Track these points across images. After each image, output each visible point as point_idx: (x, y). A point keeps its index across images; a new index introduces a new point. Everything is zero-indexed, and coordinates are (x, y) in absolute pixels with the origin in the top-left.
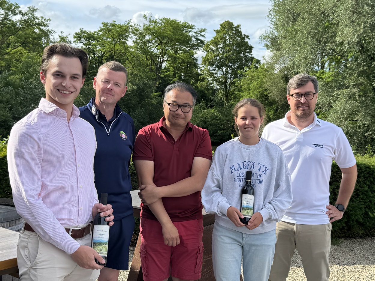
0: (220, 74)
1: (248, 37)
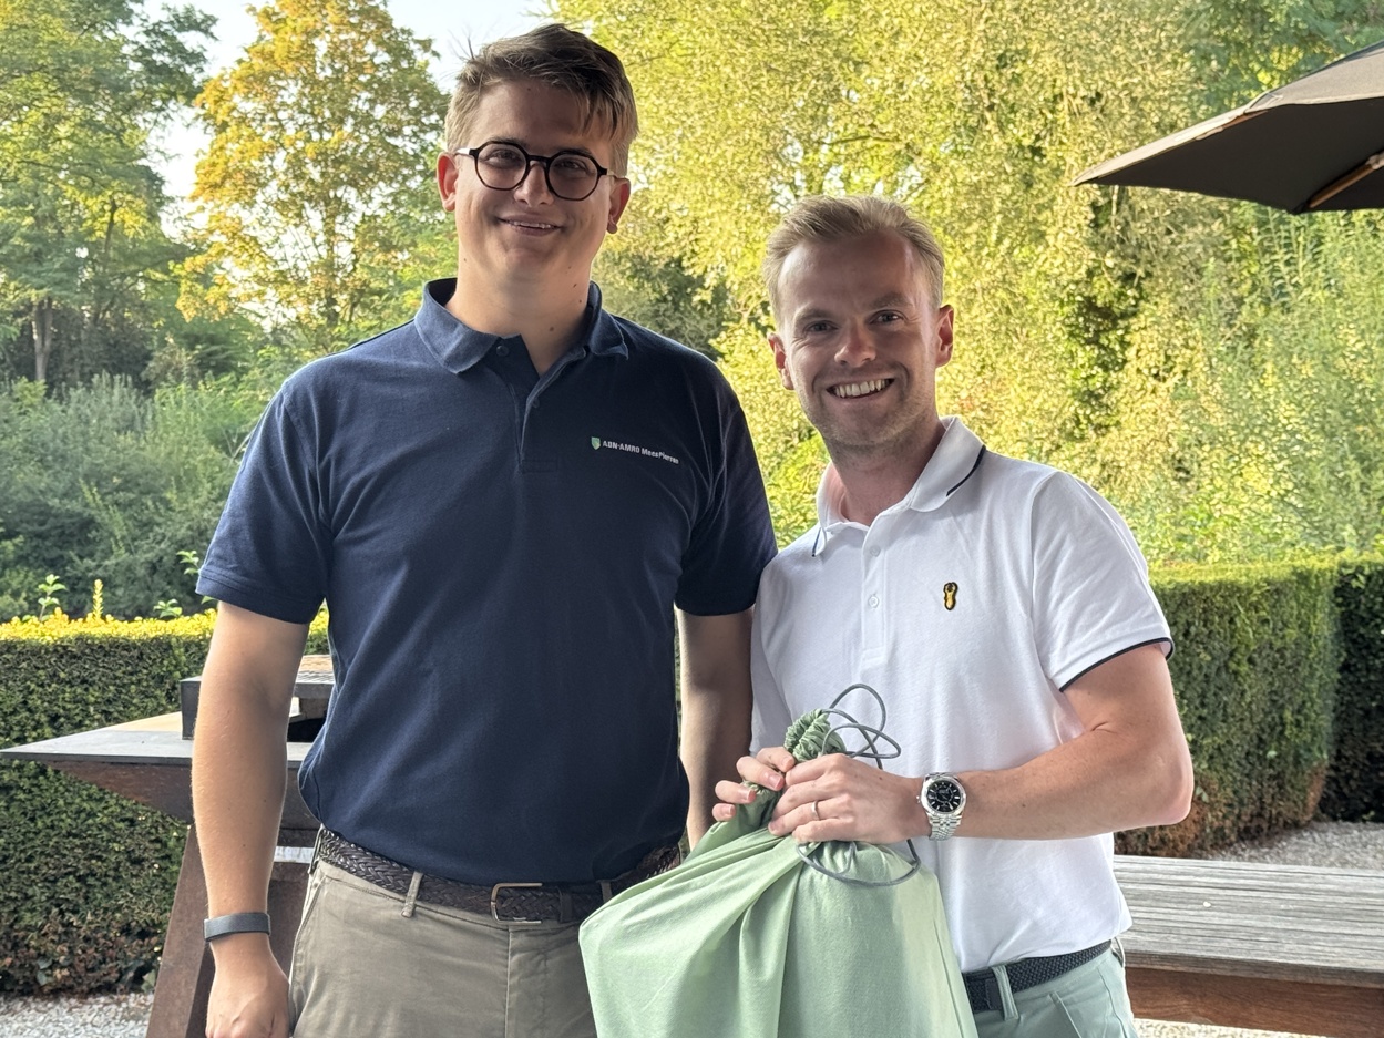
0: (297, 244)
1: (426, 45)
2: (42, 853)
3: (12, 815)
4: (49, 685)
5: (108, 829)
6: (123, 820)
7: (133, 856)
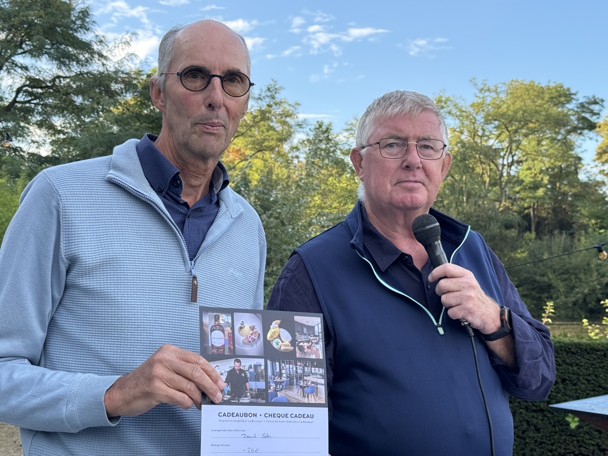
2: (559, 442)
3: (544, 424)
4: (562, 366)
5: (589, 434)
6: (596, 431)
7: (601, 448)
